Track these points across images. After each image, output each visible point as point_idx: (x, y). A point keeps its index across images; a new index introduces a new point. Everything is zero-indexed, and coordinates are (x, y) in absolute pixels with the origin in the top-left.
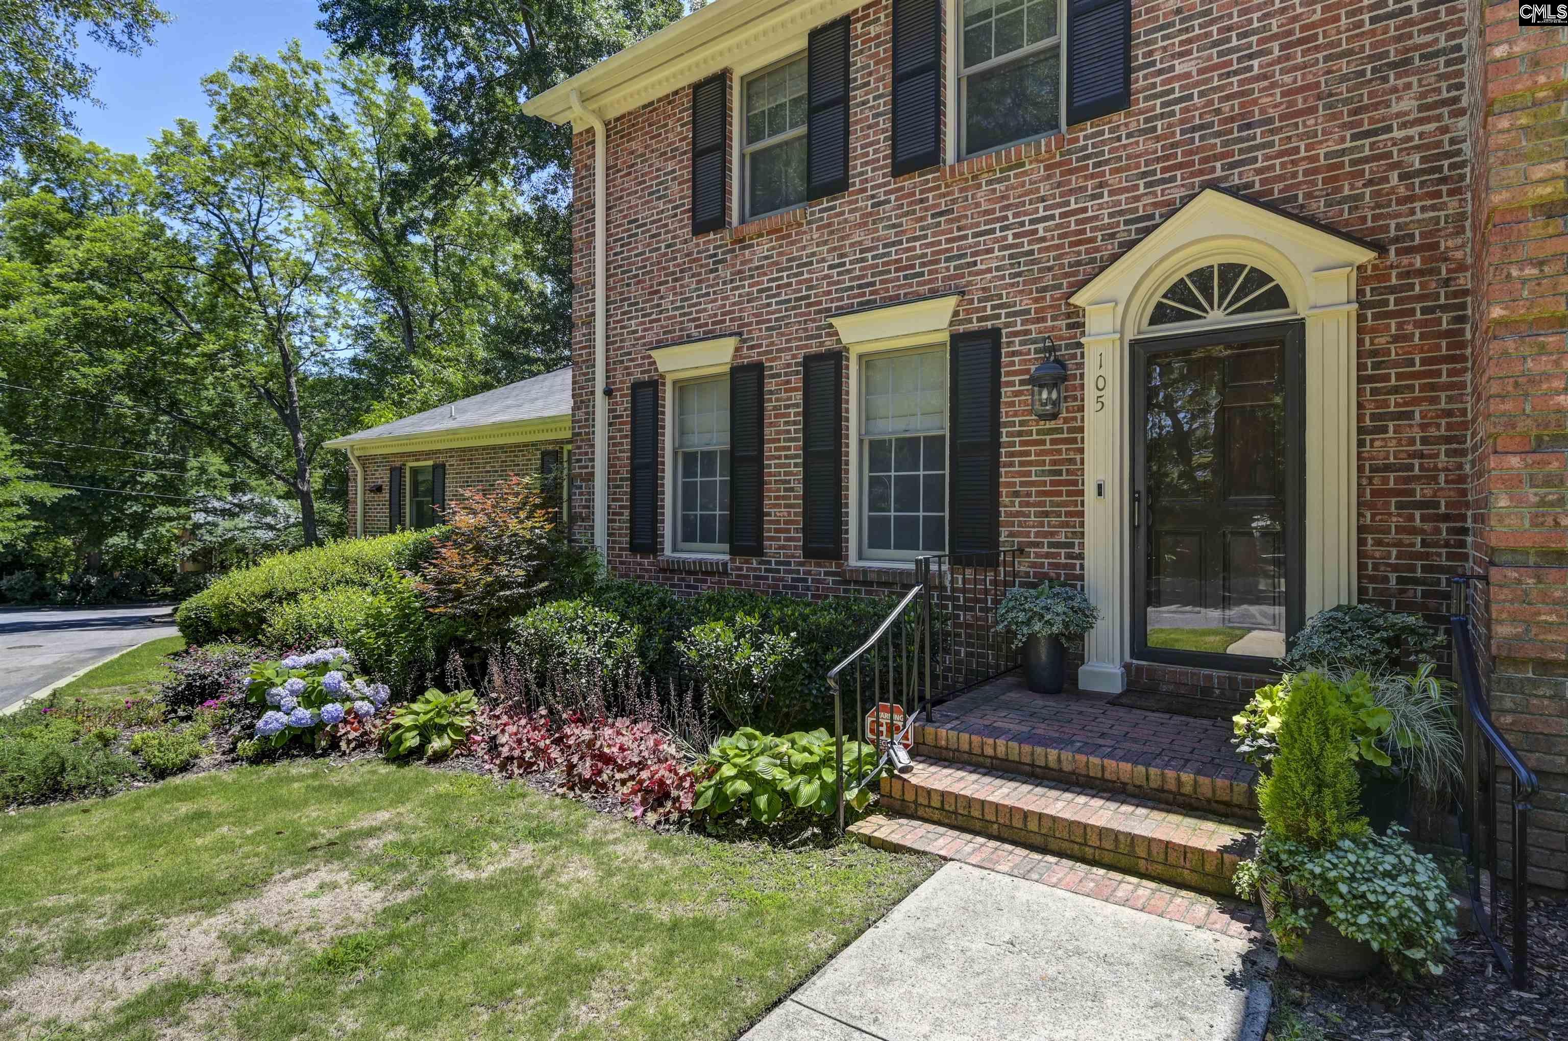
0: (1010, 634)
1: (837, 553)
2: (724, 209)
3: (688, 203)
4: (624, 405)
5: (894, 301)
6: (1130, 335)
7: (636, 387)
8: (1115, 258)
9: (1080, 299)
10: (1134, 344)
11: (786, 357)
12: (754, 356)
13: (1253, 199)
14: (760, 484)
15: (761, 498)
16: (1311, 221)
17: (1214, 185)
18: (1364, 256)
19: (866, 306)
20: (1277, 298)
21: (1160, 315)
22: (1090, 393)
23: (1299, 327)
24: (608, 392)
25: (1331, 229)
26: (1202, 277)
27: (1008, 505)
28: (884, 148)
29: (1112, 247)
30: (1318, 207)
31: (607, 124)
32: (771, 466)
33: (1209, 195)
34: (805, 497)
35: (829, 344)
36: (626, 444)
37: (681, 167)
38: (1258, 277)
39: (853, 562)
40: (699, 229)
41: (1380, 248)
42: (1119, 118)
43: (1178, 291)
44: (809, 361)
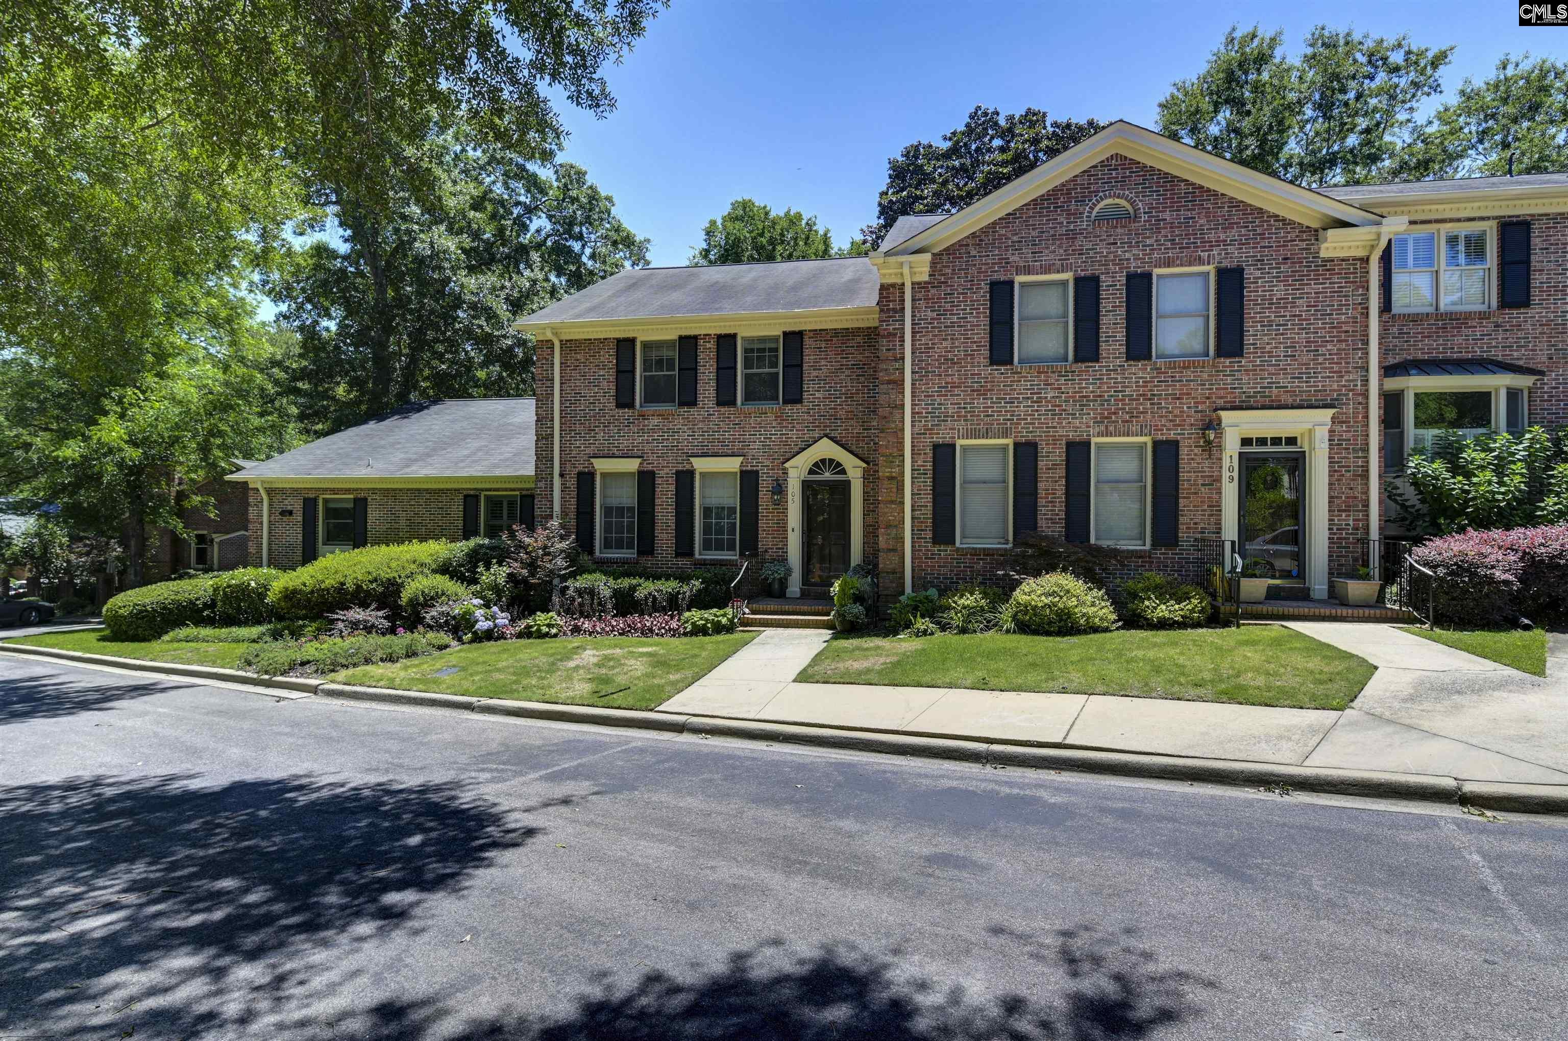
0: (766, 579)
1: (691, 554)
2: (633, 399)
3: (613, 392)
4: (572, 483)
5: (715, 455)
6: (802, 478)
7: (580, 474)
8: (798, 453)
9: (787, 465)
10: (803, 482)
11: (666, 470)
12: (650, 468)
13: (837, 442)
14: (653, 523)
15: (653, 530)
16: (851, 452)
17: (826, 436)
18: (865, 465)
19: (705, 455)
20: (843, 472)
21: (811, 472)
22: (790, 497)
23: (849, 482)
24: (562, 475)
25: (856, 455)
26: (823, 461)
27: (762, 535)
28: (713, 393)
29: (796, 449)
30: (854, 448)
31: (561, 341)
32: (659, 516)
33: (825, 440)
34: (676, 530)
35: (688, 467)
36: (574, 501)
37: (611, 375)
38: (839, 464)
39: (697, 556)
40: (619, 405)
41: (867, 463)
42: (799, 406)
43: (816, 465)
44: (678, 473)
